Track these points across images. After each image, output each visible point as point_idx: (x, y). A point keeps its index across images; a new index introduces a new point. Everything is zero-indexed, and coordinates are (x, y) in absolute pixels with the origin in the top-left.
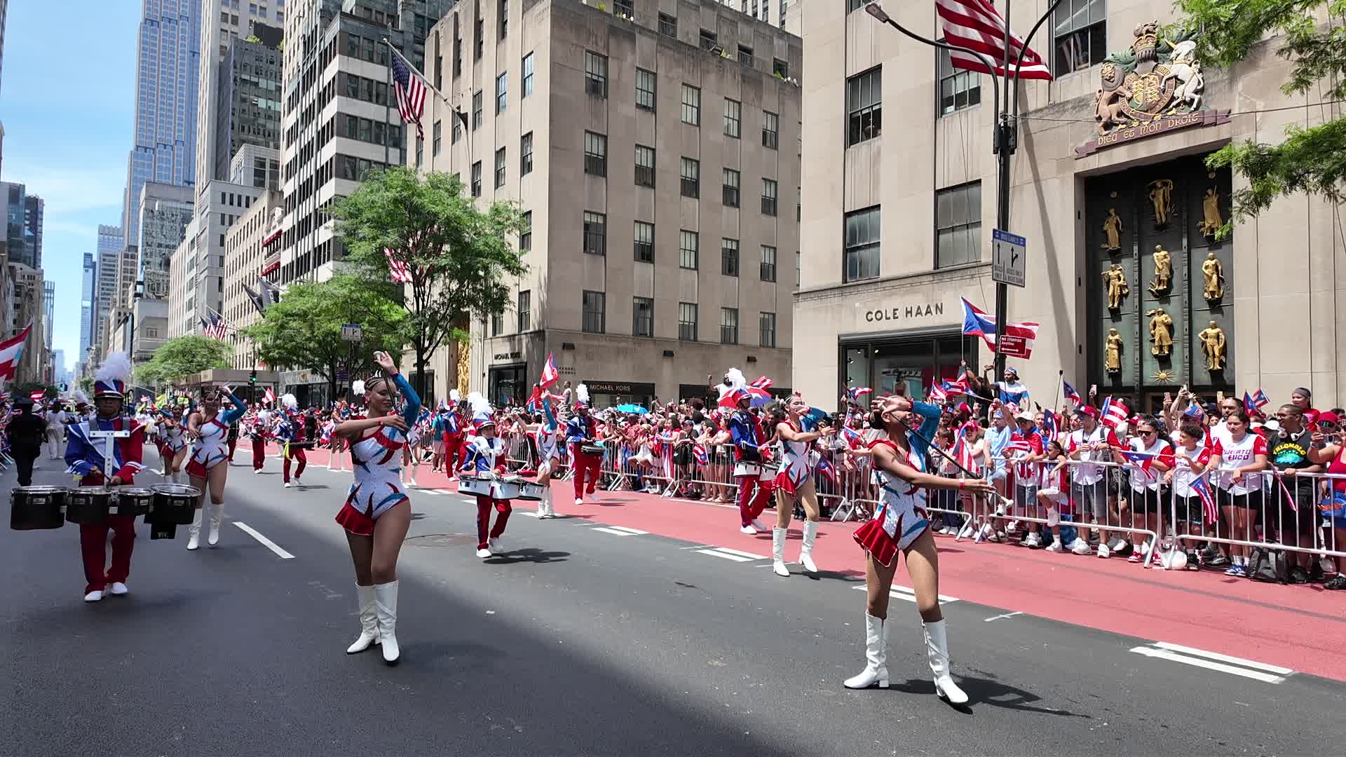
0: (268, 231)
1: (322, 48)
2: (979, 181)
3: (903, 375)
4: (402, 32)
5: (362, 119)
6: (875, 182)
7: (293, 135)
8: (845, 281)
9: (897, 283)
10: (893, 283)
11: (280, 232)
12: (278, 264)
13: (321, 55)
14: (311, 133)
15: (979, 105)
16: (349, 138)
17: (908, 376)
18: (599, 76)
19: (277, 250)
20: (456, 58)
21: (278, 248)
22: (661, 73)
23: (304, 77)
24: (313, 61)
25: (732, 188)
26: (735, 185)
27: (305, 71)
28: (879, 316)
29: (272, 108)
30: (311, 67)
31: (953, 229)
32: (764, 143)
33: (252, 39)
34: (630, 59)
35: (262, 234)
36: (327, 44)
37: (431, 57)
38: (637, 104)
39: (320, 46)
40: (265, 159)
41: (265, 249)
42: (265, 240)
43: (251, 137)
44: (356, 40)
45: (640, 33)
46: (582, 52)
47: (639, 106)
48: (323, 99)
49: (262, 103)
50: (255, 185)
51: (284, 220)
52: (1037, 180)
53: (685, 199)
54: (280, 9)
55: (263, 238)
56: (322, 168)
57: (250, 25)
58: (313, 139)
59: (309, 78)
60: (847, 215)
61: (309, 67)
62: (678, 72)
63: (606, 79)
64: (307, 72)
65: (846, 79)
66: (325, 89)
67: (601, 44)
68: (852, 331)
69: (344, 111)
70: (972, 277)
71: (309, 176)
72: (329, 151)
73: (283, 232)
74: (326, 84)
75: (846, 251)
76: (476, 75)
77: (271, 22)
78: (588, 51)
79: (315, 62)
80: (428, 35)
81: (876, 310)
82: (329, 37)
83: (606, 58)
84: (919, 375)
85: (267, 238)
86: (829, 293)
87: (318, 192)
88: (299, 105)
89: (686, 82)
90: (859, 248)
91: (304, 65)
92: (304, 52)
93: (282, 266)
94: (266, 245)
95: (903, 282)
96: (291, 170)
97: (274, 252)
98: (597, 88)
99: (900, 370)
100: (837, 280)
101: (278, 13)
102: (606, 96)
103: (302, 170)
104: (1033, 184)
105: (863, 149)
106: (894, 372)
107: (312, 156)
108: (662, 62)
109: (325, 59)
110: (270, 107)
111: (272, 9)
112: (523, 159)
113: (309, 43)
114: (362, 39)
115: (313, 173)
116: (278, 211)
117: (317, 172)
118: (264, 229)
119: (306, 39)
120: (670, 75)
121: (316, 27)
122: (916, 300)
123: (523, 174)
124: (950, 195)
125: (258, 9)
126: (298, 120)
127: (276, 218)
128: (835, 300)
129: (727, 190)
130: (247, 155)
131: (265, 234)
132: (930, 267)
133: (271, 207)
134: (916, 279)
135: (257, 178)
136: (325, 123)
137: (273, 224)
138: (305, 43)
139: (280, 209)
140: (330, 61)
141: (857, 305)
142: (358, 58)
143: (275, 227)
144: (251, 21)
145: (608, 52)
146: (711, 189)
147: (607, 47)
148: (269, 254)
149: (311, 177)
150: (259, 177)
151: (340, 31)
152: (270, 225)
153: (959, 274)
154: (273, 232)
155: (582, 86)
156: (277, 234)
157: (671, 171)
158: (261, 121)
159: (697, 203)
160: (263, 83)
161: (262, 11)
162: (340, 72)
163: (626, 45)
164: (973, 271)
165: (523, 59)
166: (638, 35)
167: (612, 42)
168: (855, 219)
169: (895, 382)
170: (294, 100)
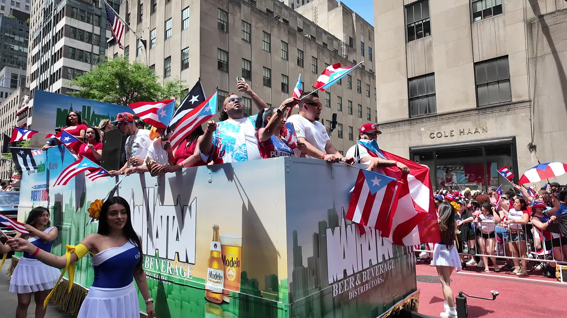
0: (20, 108)
1: (55, 13)
2: (507, 56)
3: (450, 169)
4: (100, 9)
5: (78, 49)
6: (430, 60)
7: (36, 58)
8: (410, 117)
9: (452, 115)
10: (448, 116)
11: (27, 107)
12: (26, 124)
13: (54, 17)
14: (48, 56)
15: (501, 14)
16: (71, 59)
17: (454, 170)
18: (224, 22)
19: (25, 117)
20: (139, 14)
21: (26, 116)
22: (253, 24)
23: (44, 29)
24: (49, 20)
25: (285, 84)
26: (286, 83)
27: (45, 26)
28: (439, 135)
29: (22, 51)
30: (48, 23)
31: (487, 84)
32: (298, 64)
33: (12, 16)
34: (238, 15)
35: (16, 109)
36: (58, 11)
37: (124, 13)
38: (242, 39)
39: (54, 13)
40: (17, 75)
41: (18, 117)
42: (18, 112)
43: (9, 64)
44: (75, 10)
45: (243, 3)
46: (216, 9)
47: (243, 40)
48: (55, 39)
49: (16, 48)
50: (11, 87)
51: (30, 102)
52: (554, 52)
53: (265, 87)
54: (27, 4)
55: (16, 111)
56: (54, 74)
57: (11, 10)
58: (49, 59)
59: (47, 29)
60: (409, 80)
61: (47, 23)
62: (260, 25)
63: (227, 23)
64: (46, 26)
65: (404, 6)
66: (56, 34)
67: (225, 6)
68: (420, 144)
69: (68, 45)
70: (508, 110)
71: (46, 78)
72: (59, 64)
73: (29, 107)
74: (57, 31)
75: (410, 100)
76: (152, 22)
77: (22, 9)
78: (218, 8)
79: (51, 21)
80: (122, 3)
81: (437, 132)
82: (60, 8)
83: (227, 13)
84: (462, 168)
85: (19, 111)
86: (400, 123)
87: (51, 87)
88: (40, 43)
89: (264, 30)
90: (418, 98)
91: (44, 23)
92: (44, 16)
93: (27, 125)
94: (19, 114)
95: (456, 115)
96: (34, 76)
97: (23, 118)
98: (223, 28)
99: (448, 166)
100: (405, 115)
101: (26, 6)
102: (227, 32)
103: (41, 76)
104: (552, 54)
105: (419, 44)
106: (443, 168)
107: (48, 68)
108: (253, 19)
109: (57, 19)
110: (20, 50)
111: (23, 4)
112: (182, 62)
113: (47, 12)
114: (78, 10)
115: (48, 76)
116: (26, 98)
117: (51, 76)
118: (17, 107)
119: (46, 9)
120: (257, 26)
121: (52, 3)
122: (468, 125)
123: (182, 69)
124: (485, 65)
125: (15, 3)
126: (40, 51)
127: (25, 101)
128: (405, 128)
129: (283, 85)
130: (7, 72)
131: (17, 109)
132: (474, 105)
133: (22, 95)
134: (466, 113)
135: (12, 84)
136: (56, 51)
137: (23, 104)
138: (45, 12)
139: (27, 97)
140: (60, 20)
141: (422, 129)
142: (76, 19)
143: (24, 105)
144: (11, 9)
145: (228, 11)
146: (276, 83)
147: (228, 8)
148: (19, 120)
149: (47, 79)
150: (14, 83)
151: (66, 4)
152: (21, 104)
153: (497, 109)
154: (22, 108)
155: (216, 26)
156: (25, 108)
157: (259, 74)
158: (16, 56)
159: (271, 90)
160: (17, 38)
161: (18, 4)
162: (66, 25)
163: (237, 8)
164: (508, 107)
165: (182, 11)
166: (242, 4)
167: (231, 6)
168: (414, 81)
169: (445, 174)
170: (37, 41)
